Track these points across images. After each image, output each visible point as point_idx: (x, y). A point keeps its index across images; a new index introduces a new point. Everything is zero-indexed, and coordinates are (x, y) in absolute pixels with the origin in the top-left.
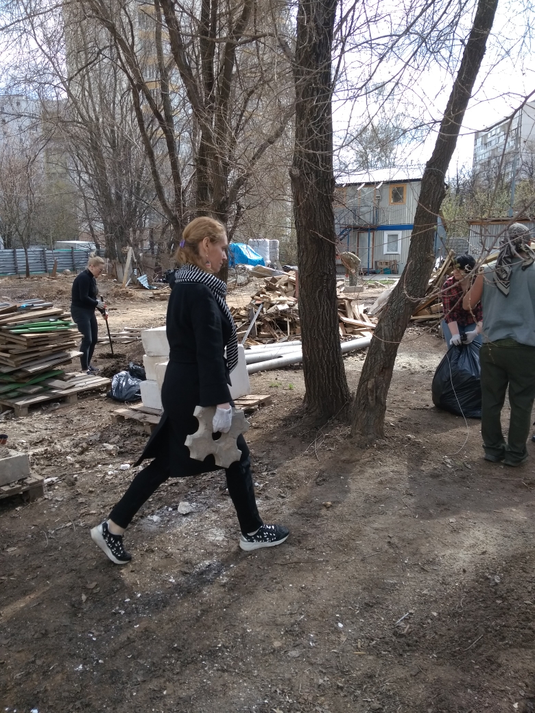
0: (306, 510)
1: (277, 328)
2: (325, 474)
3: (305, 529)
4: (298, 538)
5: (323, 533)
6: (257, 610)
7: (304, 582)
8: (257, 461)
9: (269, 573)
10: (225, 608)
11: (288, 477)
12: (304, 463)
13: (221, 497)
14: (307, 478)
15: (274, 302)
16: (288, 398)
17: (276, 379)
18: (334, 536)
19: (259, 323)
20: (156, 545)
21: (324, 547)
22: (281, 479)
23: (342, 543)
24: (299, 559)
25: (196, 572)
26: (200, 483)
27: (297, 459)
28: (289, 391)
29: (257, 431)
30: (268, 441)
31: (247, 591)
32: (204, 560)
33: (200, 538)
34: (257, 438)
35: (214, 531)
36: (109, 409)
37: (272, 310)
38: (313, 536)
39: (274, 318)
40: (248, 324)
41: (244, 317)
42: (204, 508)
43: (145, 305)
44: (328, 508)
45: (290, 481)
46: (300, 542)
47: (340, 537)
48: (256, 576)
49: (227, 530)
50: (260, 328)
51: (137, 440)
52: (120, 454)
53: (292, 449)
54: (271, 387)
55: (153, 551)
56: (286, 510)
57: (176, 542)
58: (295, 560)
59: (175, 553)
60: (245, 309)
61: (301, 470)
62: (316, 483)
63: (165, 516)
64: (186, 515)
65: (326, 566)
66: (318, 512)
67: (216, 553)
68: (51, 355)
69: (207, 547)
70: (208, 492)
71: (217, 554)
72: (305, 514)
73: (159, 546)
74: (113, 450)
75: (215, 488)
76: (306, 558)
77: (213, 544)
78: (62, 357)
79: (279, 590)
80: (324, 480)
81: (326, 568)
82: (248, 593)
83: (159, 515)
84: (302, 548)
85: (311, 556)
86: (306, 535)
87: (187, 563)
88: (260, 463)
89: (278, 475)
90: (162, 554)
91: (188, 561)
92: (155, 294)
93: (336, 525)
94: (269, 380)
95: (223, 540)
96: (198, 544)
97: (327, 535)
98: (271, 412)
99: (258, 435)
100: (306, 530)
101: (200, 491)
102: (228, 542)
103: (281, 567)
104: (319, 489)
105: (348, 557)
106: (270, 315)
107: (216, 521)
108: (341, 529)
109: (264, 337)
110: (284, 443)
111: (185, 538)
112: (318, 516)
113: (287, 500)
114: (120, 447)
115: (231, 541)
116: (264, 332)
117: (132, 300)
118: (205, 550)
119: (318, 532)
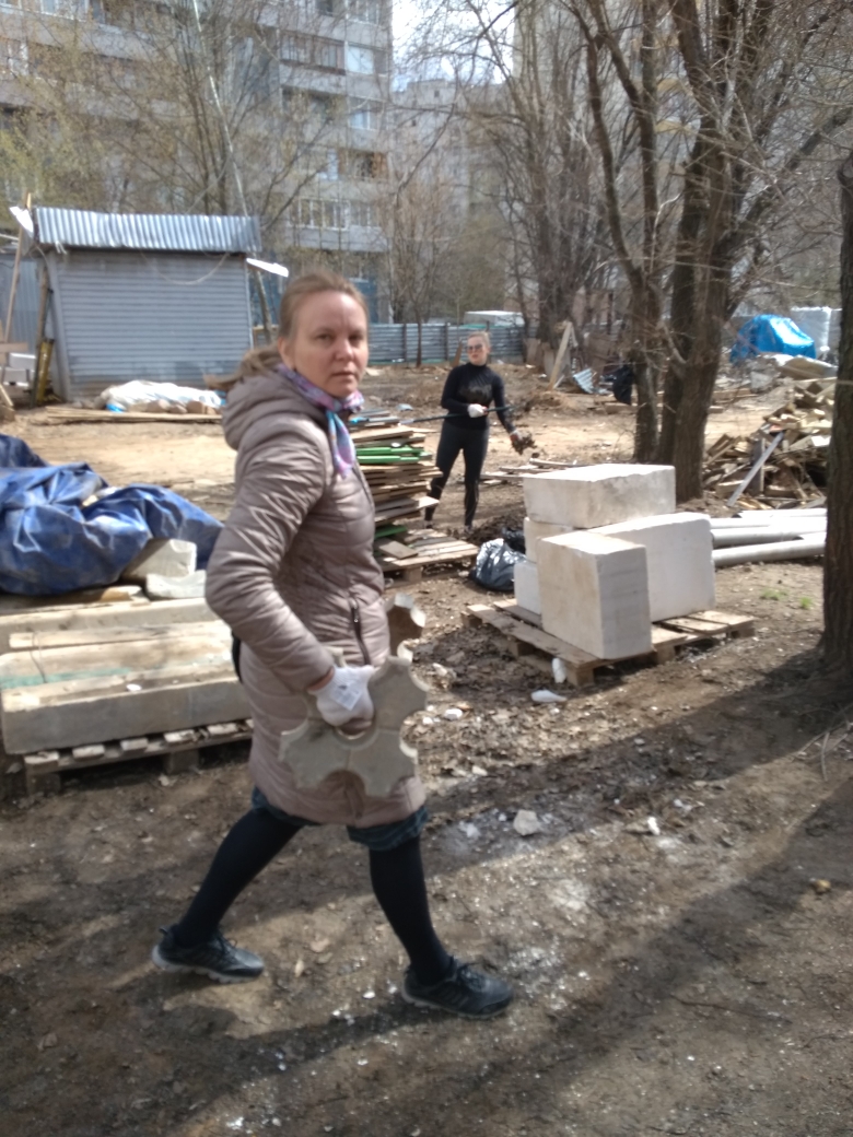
0: (769, 888)
1: (806, 481)
2: (832, 813)
3: (755, 931)
4: (736, 949)
5: (794, 950)
6: (603, 1098)
7: (724, 1059)
8: (692, 752)
9: (651, 1014)
10: (541, 1071)
11: (747, 801)
12: (790, 777)
13: (602, 814)
14: (789, 813)
15: (806, 431)
16: (793, 626)
17: (780, 582)
18: (818, 966)
19: (770, 467)
20: (455, 887)
21: (788, 986)
22: (732, 804)
23: (833, 988)
24: (725, 999)
25: (510, 969)
26: (572, 776)
27: (778, 764)
28: (798, 612)
29: (709, 688)
30: (725, 715)
31: (594, 1045)
32: (532, 945)
33: (537, 894)
34: (706, 702)
35: (569, 884)
36: (465, 600)
37: (800, 445)
38: (770, 954)
39: (802, 460)
40: (746, 470)
41: (741, 454)
42: (563, 830)
43: (576, 421)
44: (819, 893)
45: (752, 811)
46: (737, 960)
47: (830, 972)
48: (624, 1014)
49: (595, 890)
50: (770, 477)
51: (491, 665)
52: (456, 688)
53: (772, 741)
54: (763, 598)
55: (445, 900)
56: (726, 876)
57: (492, 890)
58: (716, 998)
59: (484, 914)
60: (748, 440)
61: (780, 793)
62: (807, 830)
63: (491, 829)
64: (527, 837)
65: (782, 1033)
66: (794, 897)
67: (559, 935)
68: (388, 501)
69: (545, 919)
70: (580, 797)
71: (562, 939)
72: (766, 896)
73: (461, 892)
74: (445, 678)
75: (596, 791)
76: (741, 1000)
77: (559, 914)
78: (406, 506)
79: (663, 1063)
80: (825, 826)
81: (782, 1040)
82: (596, 1050)
83: (480, 825)
84: (737, 975)
85: (754, 1000)
86: (754, 946)
87: (498, 943)
88: (699, 758)
89: (727, 794)
90: (460, 911)
91: (502, 939)
92: (597, 403)
93: (829, 939)
94: (764, 583)
95: (580, 912)
96: (531, 906)
97: (802, 958)
98: (747, 651)
99: (708, 696)
100: (758, 934)
101: (568, 792)
102: (589, 917)
103: (681, 1007)
104: (809, 844)
105: (838, 1027)
106: (795, 455)
107: (577, 864)
108: (839, 952)
109: (777, 495)
110: (759, 725)
111: (511, 885)
112: (791, 907)
113: (734, 853)
114: (459, 675)
115: (596, 917)
116: (779, 485)
117: (557, 411)
118: (542, 923)
119: (784, 946)
